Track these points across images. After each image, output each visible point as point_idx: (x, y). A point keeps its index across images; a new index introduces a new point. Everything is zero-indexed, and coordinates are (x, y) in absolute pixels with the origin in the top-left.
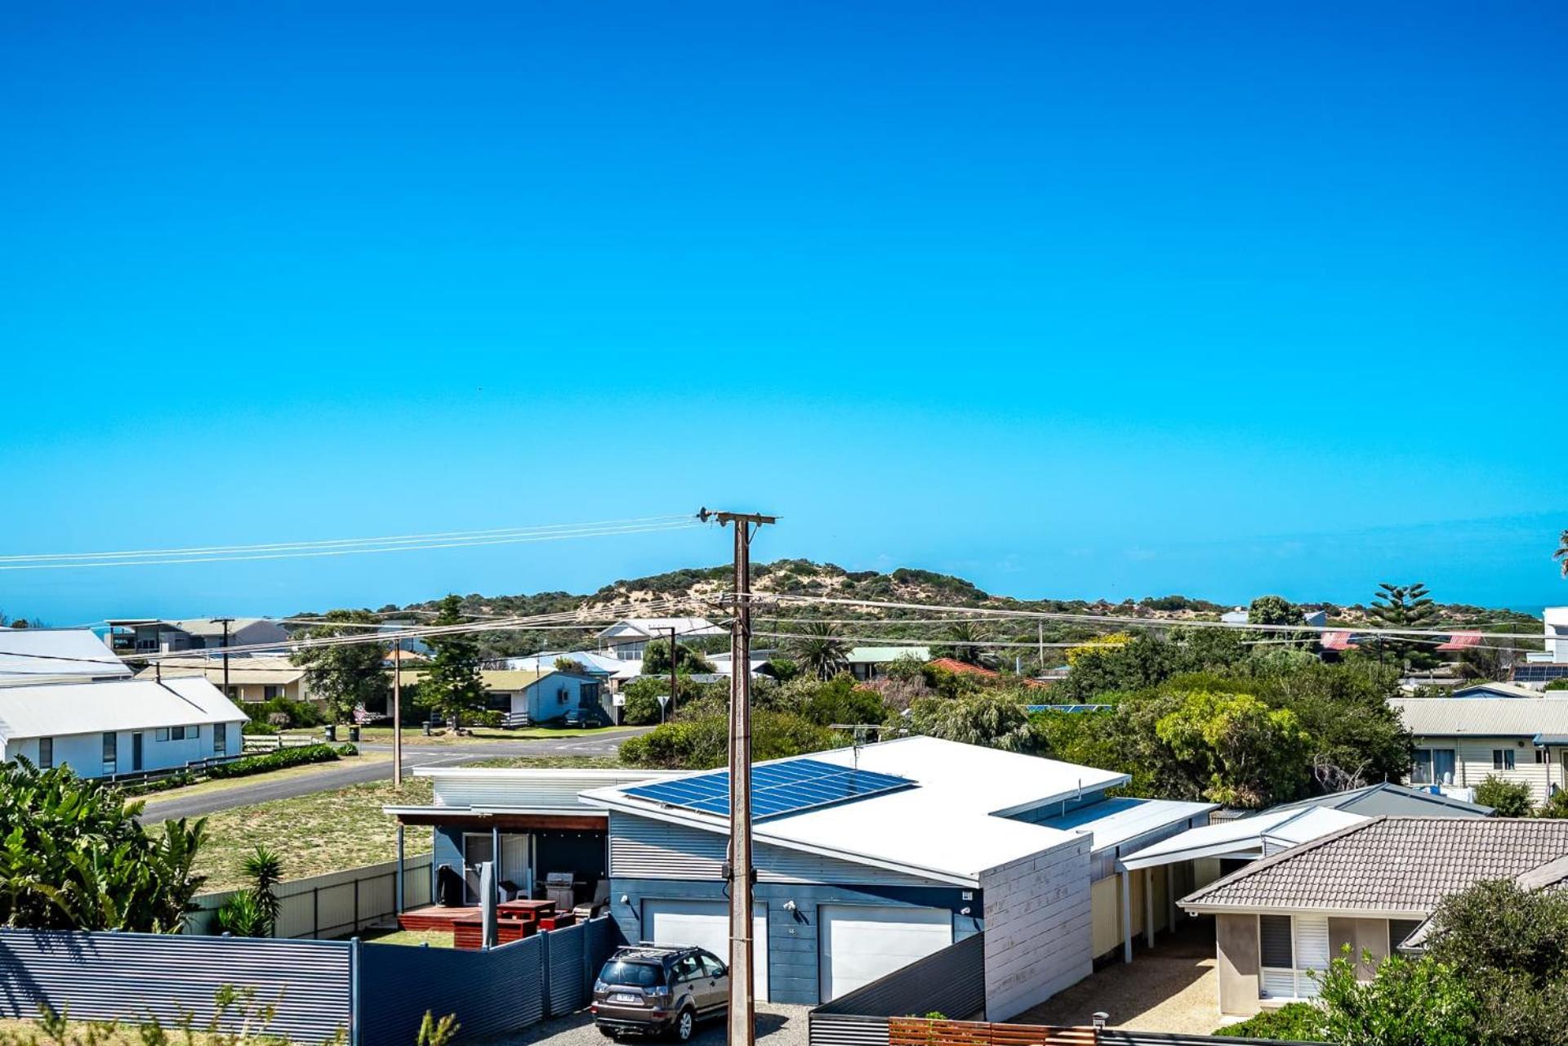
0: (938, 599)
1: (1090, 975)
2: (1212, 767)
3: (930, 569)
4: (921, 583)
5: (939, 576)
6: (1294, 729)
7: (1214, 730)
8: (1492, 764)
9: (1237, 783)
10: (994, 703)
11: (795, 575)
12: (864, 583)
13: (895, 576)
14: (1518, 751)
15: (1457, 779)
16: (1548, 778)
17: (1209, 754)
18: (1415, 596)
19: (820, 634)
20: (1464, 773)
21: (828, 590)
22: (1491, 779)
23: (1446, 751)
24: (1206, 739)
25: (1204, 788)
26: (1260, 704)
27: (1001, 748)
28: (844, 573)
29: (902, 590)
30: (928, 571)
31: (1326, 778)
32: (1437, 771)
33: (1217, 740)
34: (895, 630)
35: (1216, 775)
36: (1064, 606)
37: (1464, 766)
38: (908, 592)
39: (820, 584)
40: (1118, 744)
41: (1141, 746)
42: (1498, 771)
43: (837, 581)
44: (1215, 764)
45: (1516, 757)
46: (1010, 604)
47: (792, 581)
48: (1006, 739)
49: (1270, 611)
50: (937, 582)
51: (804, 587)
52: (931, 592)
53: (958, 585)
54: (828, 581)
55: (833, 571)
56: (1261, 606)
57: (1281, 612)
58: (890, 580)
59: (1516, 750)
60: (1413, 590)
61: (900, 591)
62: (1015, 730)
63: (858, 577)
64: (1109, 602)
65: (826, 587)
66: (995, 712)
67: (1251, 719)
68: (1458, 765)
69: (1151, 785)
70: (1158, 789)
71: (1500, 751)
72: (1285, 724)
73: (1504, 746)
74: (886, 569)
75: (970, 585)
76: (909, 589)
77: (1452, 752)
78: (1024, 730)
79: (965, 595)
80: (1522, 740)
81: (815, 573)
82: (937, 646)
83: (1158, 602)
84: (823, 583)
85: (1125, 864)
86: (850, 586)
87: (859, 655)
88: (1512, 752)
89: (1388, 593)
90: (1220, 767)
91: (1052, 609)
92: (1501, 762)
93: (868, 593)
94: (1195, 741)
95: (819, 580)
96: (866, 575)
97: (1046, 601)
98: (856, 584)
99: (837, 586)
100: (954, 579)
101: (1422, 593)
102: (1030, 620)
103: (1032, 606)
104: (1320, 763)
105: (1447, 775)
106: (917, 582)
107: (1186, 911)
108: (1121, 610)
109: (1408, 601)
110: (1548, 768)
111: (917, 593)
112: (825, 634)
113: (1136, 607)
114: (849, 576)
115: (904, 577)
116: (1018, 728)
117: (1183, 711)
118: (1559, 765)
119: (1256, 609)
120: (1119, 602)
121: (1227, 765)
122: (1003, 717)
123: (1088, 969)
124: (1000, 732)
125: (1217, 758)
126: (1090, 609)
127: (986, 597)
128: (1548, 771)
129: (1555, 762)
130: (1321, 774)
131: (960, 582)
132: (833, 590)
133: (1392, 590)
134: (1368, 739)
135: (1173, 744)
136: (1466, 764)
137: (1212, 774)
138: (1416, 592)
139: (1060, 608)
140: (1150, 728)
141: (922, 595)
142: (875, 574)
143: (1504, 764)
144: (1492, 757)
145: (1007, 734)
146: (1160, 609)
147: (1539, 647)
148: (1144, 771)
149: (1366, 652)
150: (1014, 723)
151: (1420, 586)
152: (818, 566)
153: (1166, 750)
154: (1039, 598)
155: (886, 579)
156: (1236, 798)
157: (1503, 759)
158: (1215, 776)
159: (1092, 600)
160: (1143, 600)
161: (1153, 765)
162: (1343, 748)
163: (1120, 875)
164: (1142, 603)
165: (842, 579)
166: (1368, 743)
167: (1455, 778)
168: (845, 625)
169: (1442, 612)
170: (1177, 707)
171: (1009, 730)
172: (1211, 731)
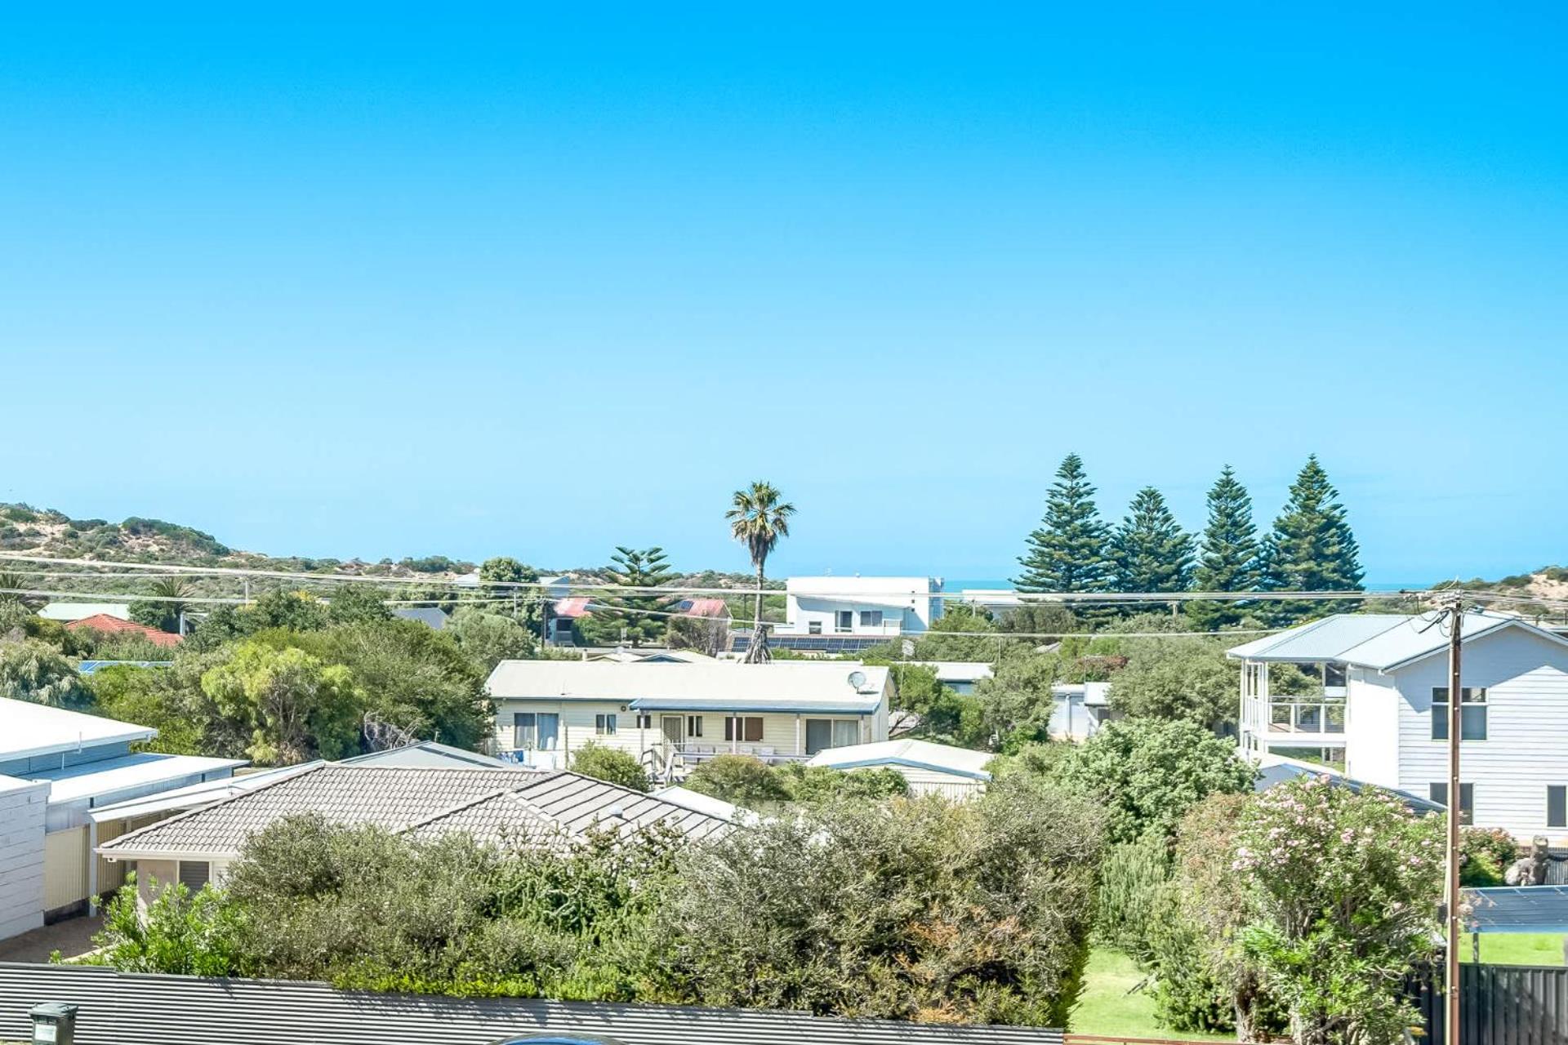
0: (173, 553)
1: (41, 928)
2: (253, 723)
3: (167, 518)
4: (155, 534)
5: (175, 528)
6: (347, 684)
7: (255, 684)
8: (595, 729)
9: (279, 740)
10: (35, 654)
11: (10, 521)
12: (90, 532)
13: (125, 525)
14: (621, 717)
15: (561, 743)
16: (642, 744)
17: (250, 709)
18: (652, 561)
19: (8, 587)
20: (567, 738)
21: (47, 540)
22: (590, 744)
23: (551, 714)
24: (247, 694)
25: (248, 744)
26: (310, 659)
27: (41, 702)
28: (67, 520)
29: (133, 542)
30: (163, 521)
31: (376, 737)
32: (540, 736)
33: (258, 694)
34: (117, 586)
35: (257, 731)
36: (315, 564)
37: (567, 731)
38: (139, 544)
39: (38, 533)
40: (167, 700)
41: (187, 701)
42: (598, 736)
43: (59, 530)
44: (257, 720)
45: (617, 723)
46: (255, 563)
47: (7, 527)
48: (44, 693)
49: (502, 573)
50: (172, 532)
51: (20, 535)
52: (166, 545)
53: (197, 537)
54: (47, 529)
55: (56, 517)
56: (492, 567)
57: (513, 575)
58: (119, 530)
59: (618, 715)
60: (651, 553)
61: (130, 542)
62: (57, 683)
63: (83, 526)
64: (364, 561)
65: (46, 536)
66: (34, 663)
67: (296, 674)
68: (561, 730)
69: (198, 742)
70: (205, 746)
71: (603, 716)
72: (338, 680)
73: (606, 710)
74: (116, 518)
75: (212, 538)
76: (140, 541)
77: (557, 715)
78: (65, 684)
79: (203, 548)
80: (623, 704)
81: (34, 520)
82: (138, 602)
83: (418, 563)
84: (43, 532)
85: (93, 816)
86: (73, 535)
87: (53, 612)
88: (615, 716)
89: (625, 557)
90: (262, 725)
91: (298, 566)
92: (603, 727)
93: (94, 544)
94: (236, 697)
95: (37, 528)
96: (92, 524)
97: (294, 558)
98: (80, 533)
99: (58, 535)
100: (193, 531)
101: (659, 558)
102: (272, 579)
103: (278, 565)
104: (372, 722)
105: (550, 740)
106: (150, 534)
107: (104, 856)
108: (376, 571)
109: (645, 566)
110: (642, 732)
111: (148, 546)
112: (13, 587)
113: (394, 568)
114: (73, 524)
115: (136, 527)
116: (60, 680)
117: (231, 665)
118: (659, 730)
119: (488, 571)
120: (375, 562)
121: (270, 721)
122: (44, 669)
123: (39, 922)
124: (40, 686)
125: (259, 713)
126: (343, 568)
127: (226, 552)
128: (642, 736)
129: (655, 727)
130: (371, 732)
131: (200, 534)
132: (53, 539)
133: (628, 554)
134: (431, 698)
135: (217, 700)
136: (569, 728)
137: (254, 730)
138: (652, 557)
139: (308, 566)
140: (196, 682)
141: (154, 548)
142: (103, 523)
143: (605, 728)
144: (595, 722)
145: (47, 686)
146: (420, 571)
147: (782, 619)
148: (192, 728)
149: (599, 619)
150: (56, 675)
151: (657, 550)
152: (38, 512)
153: (210, 706)
154: (286, 554)
155: (115, 529)
156: (277, 756)
157: (605, 723)
158: (257, 733)
159: (346, 560)
160: (402, 559)
161: (200, 721)
162: (404, 708)
163: (87, 827)
164: (400, 563)
165: (63, 527)
166: (432, 703)
167: (558, 743)
168: (61, 580)
169: (722, 582)
170: (227, 660)
171: (50, 682)
172: (252, 685)
